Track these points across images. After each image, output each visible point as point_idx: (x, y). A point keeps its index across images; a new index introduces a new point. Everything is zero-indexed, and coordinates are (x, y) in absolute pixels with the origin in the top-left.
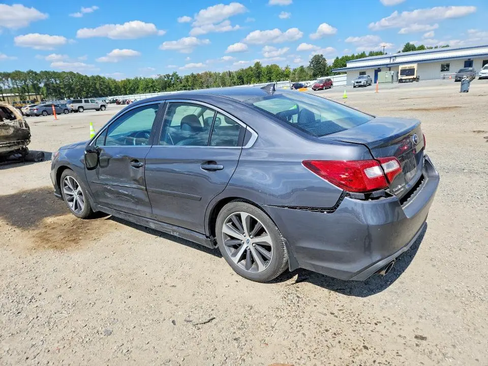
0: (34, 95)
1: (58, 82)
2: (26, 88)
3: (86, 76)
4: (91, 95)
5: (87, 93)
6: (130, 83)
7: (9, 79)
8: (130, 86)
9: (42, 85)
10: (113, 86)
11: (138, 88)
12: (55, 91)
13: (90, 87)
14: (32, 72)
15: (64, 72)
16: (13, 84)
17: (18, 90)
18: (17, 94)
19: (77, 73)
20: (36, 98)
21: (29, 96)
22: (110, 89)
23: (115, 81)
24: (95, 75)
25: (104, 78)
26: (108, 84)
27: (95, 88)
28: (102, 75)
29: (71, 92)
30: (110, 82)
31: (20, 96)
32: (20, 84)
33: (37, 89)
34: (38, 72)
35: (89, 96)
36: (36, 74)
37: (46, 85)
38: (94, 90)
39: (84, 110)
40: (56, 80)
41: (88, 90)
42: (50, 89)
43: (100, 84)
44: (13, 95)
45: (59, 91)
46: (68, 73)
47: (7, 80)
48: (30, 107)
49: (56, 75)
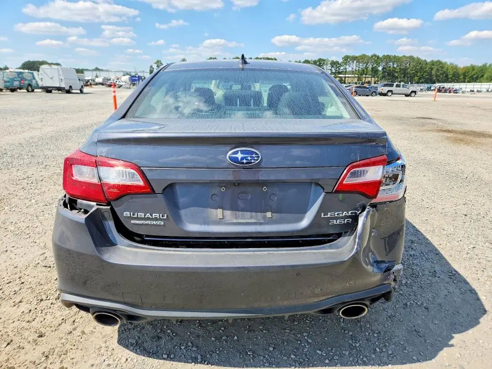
0: (370, 77)
1: (395, 66)
2: (365, 71)
3: (425, 60)
4: (423, 81)
5: (420, 79)
6: (474, 70)
7: (355, 62)
8: (472, 74)
9: (380, 68)
10: (452, 72)
11: (482, 76)
12: (389, 74)
13: (425, 72)
14: (375, 56)
15: (404, 56)
16: (356, 67)
17: (359, 72)
18: (356, 76)
19: (417, 57)
20: (370, 80)
21: (366, 77)
22: (447, 76)
23: (456, 67)
24: (435, 59)
25: (446, 63)
26: (447, 69)
27: (430, 74)
28: (443, 60)
29: (404, 77)
30: (450, 68)
31: (359, 77)
32: (362, 66)
33: (375, 71)
34: (381, 56)
35: (421, 81)
36: (378, 57)
37: (383, 68)
38: (428, 75)
39: (392, 94)
40: (393, 64)
41: (422, 75)
42: (385, 72)
43: (438, 70)
44: (353, 76)
45: (393, 74)
46: (408, 57)
47: (353, 62)
48: (356, 87)
49: (396, 59)
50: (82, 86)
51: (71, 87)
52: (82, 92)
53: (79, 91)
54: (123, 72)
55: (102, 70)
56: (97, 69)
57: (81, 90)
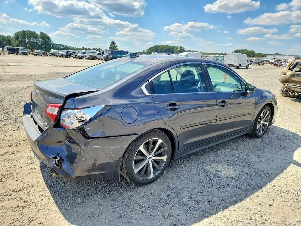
50: (248, 64)
51: (240, 65)
52: (247, 68)
53: (246, 68)
54: (295, 56)
55: (280, 54)
56: (277, 54)
57: (247, 67)
